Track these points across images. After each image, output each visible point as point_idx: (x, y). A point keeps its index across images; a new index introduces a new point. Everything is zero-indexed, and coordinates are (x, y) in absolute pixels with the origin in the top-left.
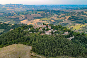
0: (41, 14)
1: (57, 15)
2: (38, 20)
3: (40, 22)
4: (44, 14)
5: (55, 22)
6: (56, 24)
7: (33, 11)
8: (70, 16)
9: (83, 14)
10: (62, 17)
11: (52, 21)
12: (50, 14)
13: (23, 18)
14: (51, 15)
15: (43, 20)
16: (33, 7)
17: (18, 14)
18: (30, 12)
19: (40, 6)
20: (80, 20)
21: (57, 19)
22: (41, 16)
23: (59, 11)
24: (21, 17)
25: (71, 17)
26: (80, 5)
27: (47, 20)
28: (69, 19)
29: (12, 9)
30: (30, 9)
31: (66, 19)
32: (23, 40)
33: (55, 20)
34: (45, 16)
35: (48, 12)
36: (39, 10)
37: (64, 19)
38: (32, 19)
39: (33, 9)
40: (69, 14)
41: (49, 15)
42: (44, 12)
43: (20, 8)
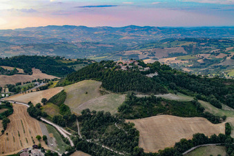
0: (185, 48)
3: (176, 62)
6: (206, 67)
10: (221, 54)
11: (199, 61)
14: (206, 49)
15: (182, 60)
17: (141, 48)
18: (166, 43)
19: (195, 30)
23: (226, 42)
24: (143, 52)
27: (189, 60)
29: (133, 38)
33: (206, 60)
35: (202, 44)
37: (225, 58)
43: (150, 34)
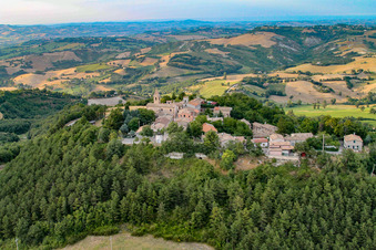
0: (77, 52)
1: (128, 54)
2: (72, 70)
3: (79, 76)
4: (84, 50)
5: (128, 77)
6: (134, 81)
7: (44, 42)
8: (173, 55)
9: (208, 45)
10: (148, 59)
11: (118, 71)
12: (105, 50)
13: (18, 69)
15: (87, 72)
16: (43, 31)
18: (36, 46)
20: (205, 64)
21: (134, 65)
22: (77, 59)
24: (11, 63)
25: (176, 56)
26: (181, 22)
27: (100, 71)
28: (173, 63)
30: (34, 36)
31: (163, 65)
32: (146, 209)
33: (128, 69)
34: (90, 58)
35: (94, 45)
36: (66, 40)
37: (157, 66)
38: (47, 70)
39: (43, 35)
40: (163, 48)
41: (102, 54)
42: (83, 45)
